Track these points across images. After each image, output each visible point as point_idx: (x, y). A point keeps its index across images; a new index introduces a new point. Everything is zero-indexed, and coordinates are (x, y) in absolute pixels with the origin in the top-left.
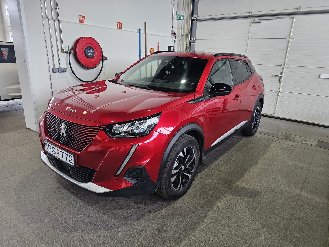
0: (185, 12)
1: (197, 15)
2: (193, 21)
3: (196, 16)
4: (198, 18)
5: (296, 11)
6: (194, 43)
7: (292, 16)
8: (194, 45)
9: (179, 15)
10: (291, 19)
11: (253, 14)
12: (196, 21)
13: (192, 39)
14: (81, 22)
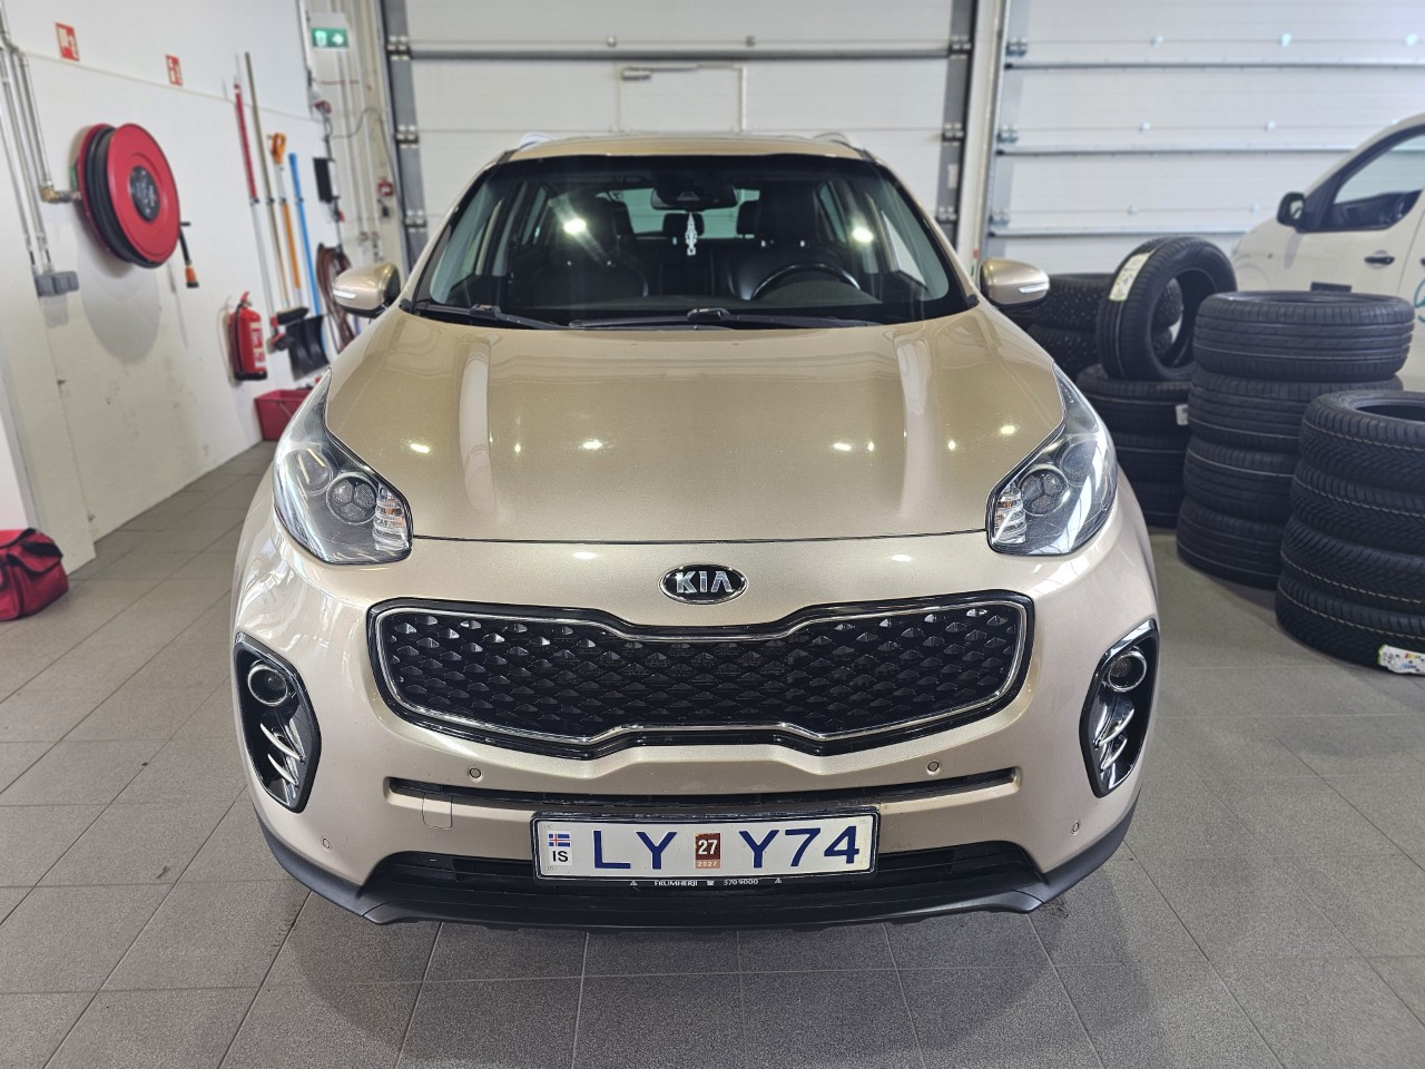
0: (349, 19)
1: (405, 33)
2: (396, 57)
3: (403, 39)
4: (415, 47)
5: (742, 48)
6: (414, 146)
7: (737, 65)
8: (417, 154)
9: (322, 30)
10: (735, 74)
11: (622, 48)
12: (406, 58)
13: (402, 128)
14: (68, 53)
